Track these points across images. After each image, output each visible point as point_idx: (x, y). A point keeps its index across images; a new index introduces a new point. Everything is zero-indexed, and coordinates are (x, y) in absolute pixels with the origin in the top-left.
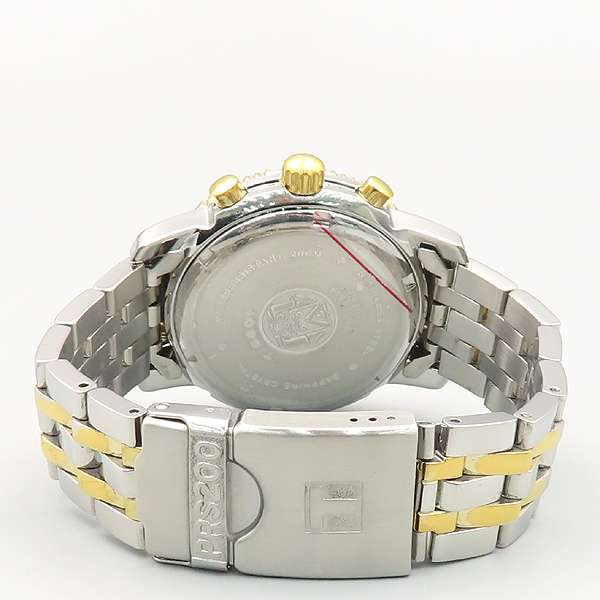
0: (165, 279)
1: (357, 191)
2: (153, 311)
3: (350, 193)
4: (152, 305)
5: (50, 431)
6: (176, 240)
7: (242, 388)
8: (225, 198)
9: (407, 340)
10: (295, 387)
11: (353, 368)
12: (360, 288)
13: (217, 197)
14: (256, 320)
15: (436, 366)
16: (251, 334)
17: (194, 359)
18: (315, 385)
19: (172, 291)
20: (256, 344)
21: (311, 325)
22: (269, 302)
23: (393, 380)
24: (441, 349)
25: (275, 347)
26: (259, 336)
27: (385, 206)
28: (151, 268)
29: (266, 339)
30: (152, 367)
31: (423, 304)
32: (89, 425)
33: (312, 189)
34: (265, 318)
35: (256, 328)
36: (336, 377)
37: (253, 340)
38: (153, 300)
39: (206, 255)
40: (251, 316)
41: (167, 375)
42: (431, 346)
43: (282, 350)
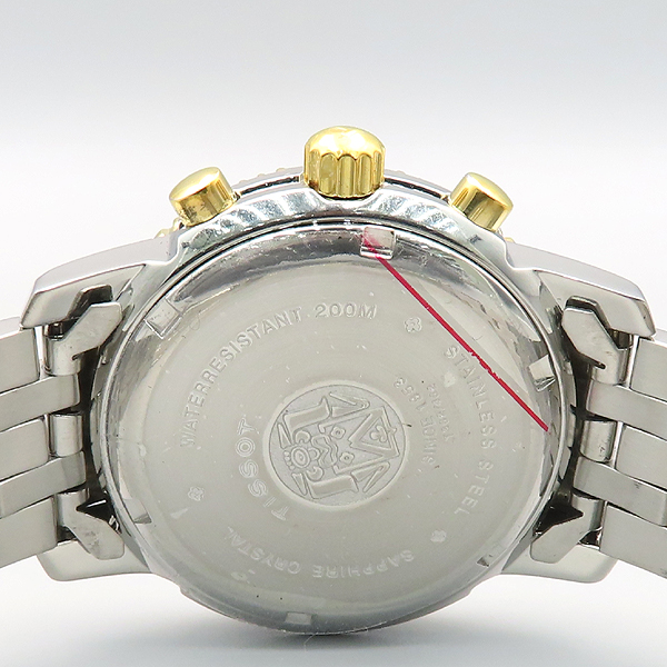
0: (89, 363)
4: (63, 412)
7: (235, 575)
8: (195, 205)
10: (332, 574)
11: (439, 538)
12: (451, 380)
13: (182, 203)
14: (258, 443)
15: (591, 539)
16: (249, 470)
17: (146, 520)
18: (369, 571)
20: (259, 489)
21: (359, 455)
22: (281, 407)
23: (509, 569)
24: (601, 506)
25: (293, 496)
26: (263, 475)
33: (360, 186)
34: (275, 439)
35: (257, 457)
36: (408, 556)
37: (251, 481)
39: (161, 313)
40: (248, 435)
41: (95, 549)
42: (582, 500)
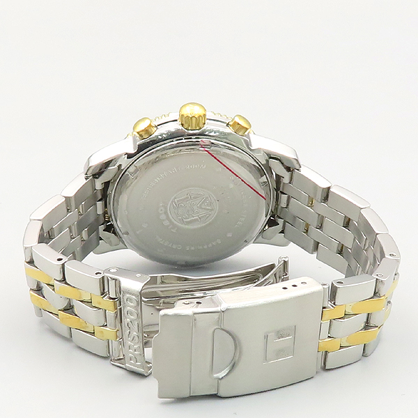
0: (107, 184)
1: (228, 125)
2: (100, 204)
3: (223, 127)
4: (99, 201)
5: (35, 287)
6: (112, 160)
7: (158, 250)
8: (143, 133)
9: (264, 216)
10: (193, 248)
11: (229, 235)
12: (232, 186)
13: (138, 133)
14: (166, 208)
15: (282, 232)
16: (163, 217)
17: (127, 233)
18: (205, 247)
19: (111, 191)
20: (166, 223)
21: (201, 210)
22: (173, 197)
23: (256, 241)
24: (285, 222)
26: (168, 218)
27: (246, 133)
28: (97, 178)
29: (173, 220)
30: (101, 239)
31: (273, 193)
32: (66, 283)
33: (198, 125)
34: (172, 207)
35: (166, 213)
36: (219, 241)
37: (164, 220)
38: (100, 197)
39: (132, 169)
40: (162, 206)
41: (110, 243)
42: (279, 219)
43: (183, 226)
